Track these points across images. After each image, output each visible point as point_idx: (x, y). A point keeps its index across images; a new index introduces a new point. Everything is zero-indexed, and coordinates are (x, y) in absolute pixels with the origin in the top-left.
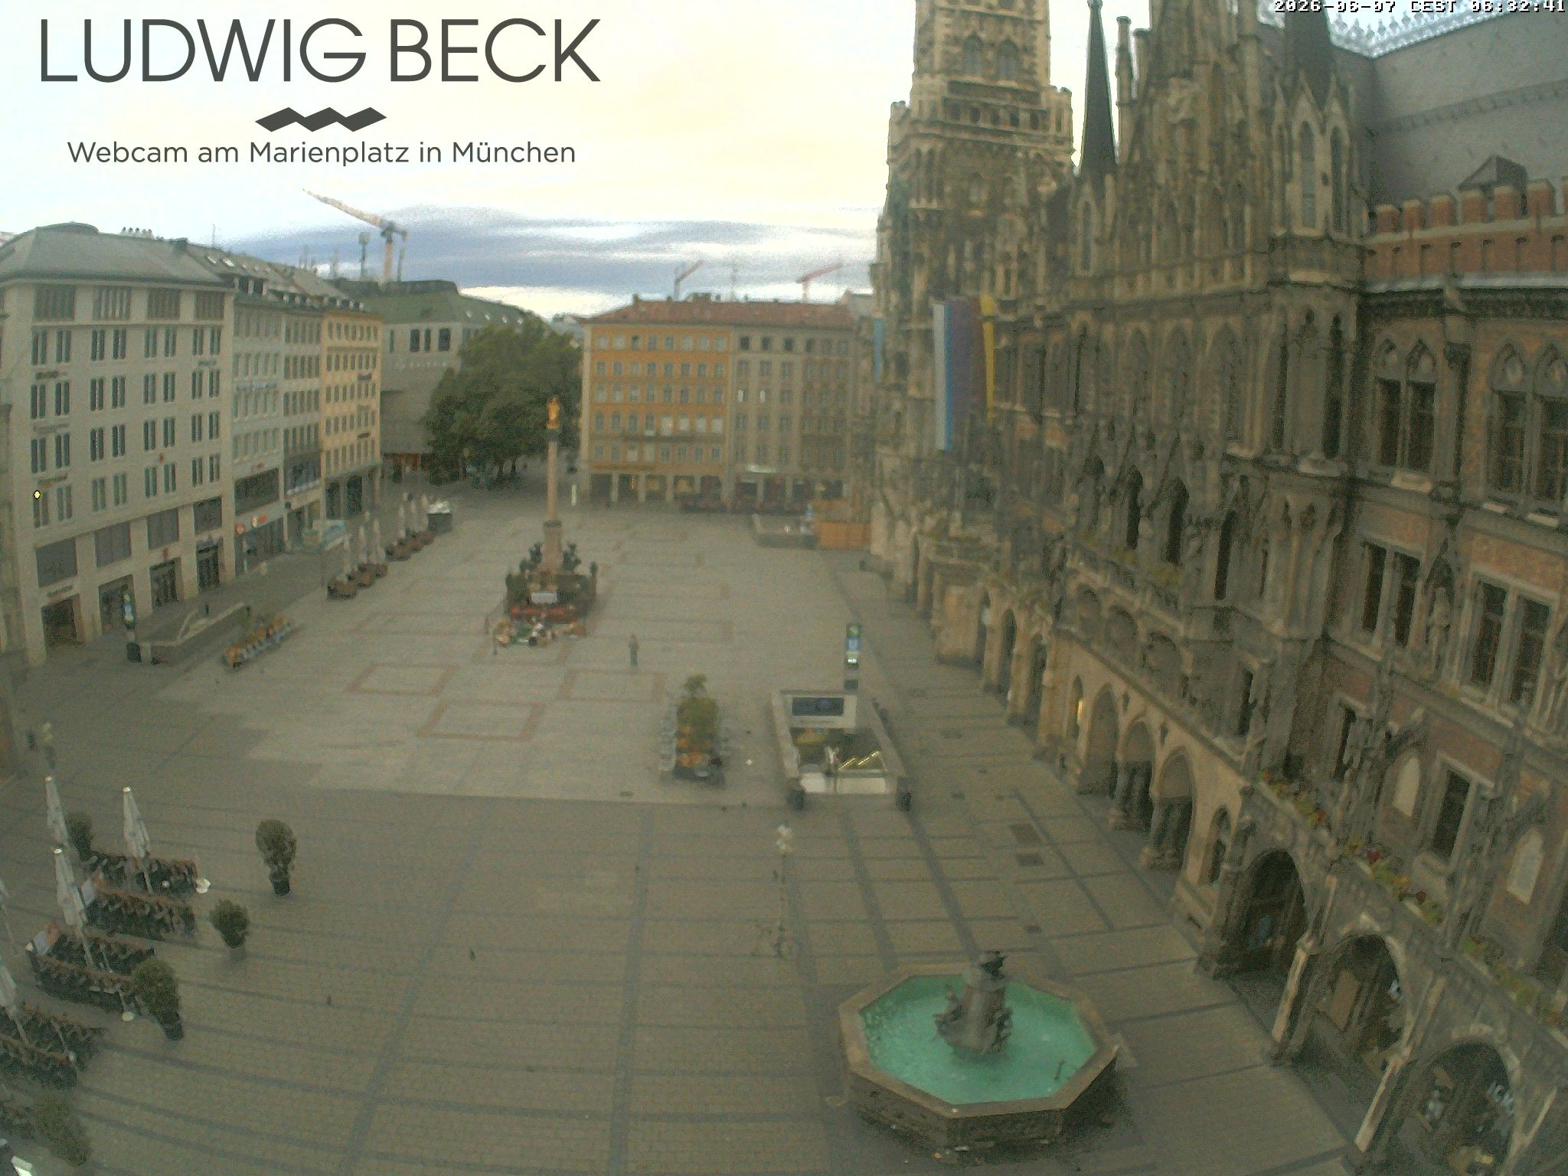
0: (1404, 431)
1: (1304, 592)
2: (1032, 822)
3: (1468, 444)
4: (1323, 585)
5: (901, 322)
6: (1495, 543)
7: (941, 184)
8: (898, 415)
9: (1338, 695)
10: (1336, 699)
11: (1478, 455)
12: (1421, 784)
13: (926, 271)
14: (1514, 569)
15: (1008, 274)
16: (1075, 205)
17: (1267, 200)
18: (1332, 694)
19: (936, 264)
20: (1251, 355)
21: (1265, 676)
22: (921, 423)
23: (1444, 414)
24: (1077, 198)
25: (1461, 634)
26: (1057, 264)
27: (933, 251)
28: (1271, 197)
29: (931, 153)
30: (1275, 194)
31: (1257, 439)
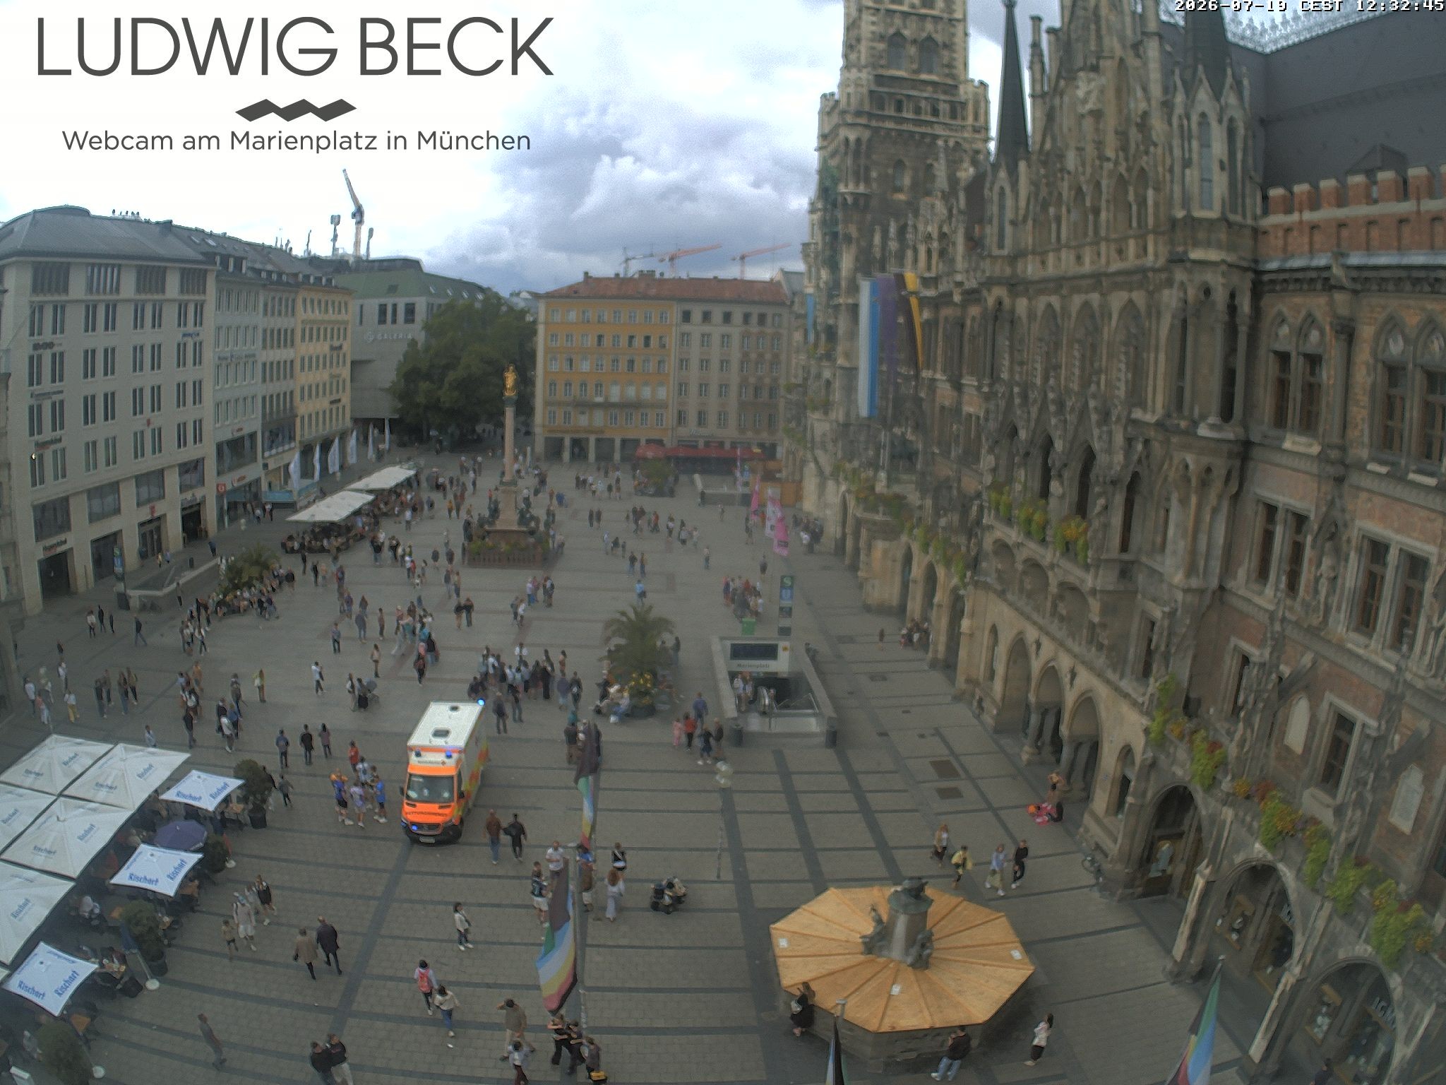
0: (1295, 399)
1: (1202, 546)
2: (951, 759)
3: (1354, 409)
4: (1220, 539)
5: (831, 296)
6: (1378, 501)
7: (867, 169)
8: (828, 383)
9: (1234, 641)
10: (1232, 645)
11: (1363, 419)
12: (1310, 724)
13: (853, 249)
14: (1396, 525)
15: (929, 252)
16: (991, 189)
17: (1168, 185)
18: (1228, 640)
19: (863, 244)
20: (1154, 327)
21: (1166, 623)
22: (850, 389)
23: (1331, 382)
24: (993, 183)
25: (1347, 585)
26: (974, 243)
27: (860, 230)
28: (1172, 181)
29: (858, 141)
30: (1176, 179)
31: (1159, 405)
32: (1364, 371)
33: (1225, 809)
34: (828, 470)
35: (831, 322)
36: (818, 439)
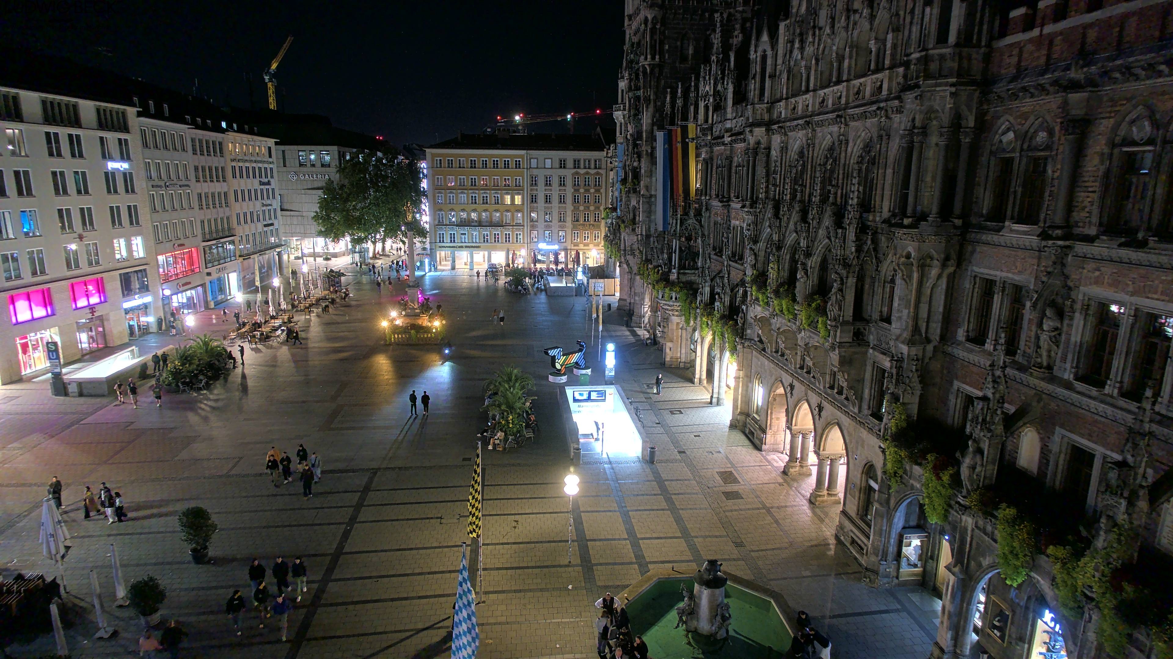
0: (1015, 192)
1: (923, 313)
2: (732, 470)
3: (1081, 195)
4: (939, 306)
5: (635, 145)
6: (1108, 270)
7: (662, 43)
8: (635, 208)
9: (956, 384)
10: (955, 387)
11: (1092, 203)
12: (1042, 452)
13: (651, 109)
14: (1131, 289)
15: (707, 107)
16: (756, 52)
17: (907, 27)
18: (951, 384)
19: (659, 104)
20: (884, 149)
21: (894, 371)
22: (649, 212)
23: (1056, 175)
24: (756, 46)
25: (1073, 339)
26: (740, 98)
27: (656, 94)
28: (911, 23)
29: (654, 18)
30: (915, 21)
31: (886, 209)
32: (1096, 161)
33: (964, 518)
34: (635, 269)
35: (636, 164)
36: (628, 248)
